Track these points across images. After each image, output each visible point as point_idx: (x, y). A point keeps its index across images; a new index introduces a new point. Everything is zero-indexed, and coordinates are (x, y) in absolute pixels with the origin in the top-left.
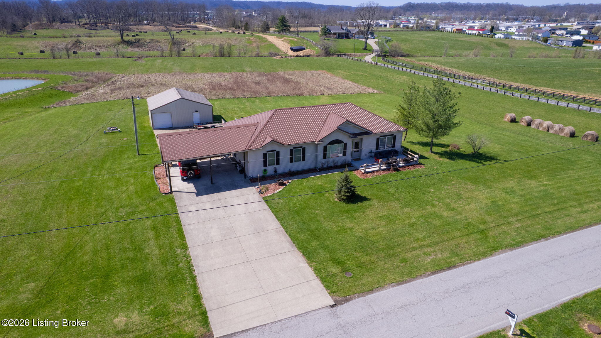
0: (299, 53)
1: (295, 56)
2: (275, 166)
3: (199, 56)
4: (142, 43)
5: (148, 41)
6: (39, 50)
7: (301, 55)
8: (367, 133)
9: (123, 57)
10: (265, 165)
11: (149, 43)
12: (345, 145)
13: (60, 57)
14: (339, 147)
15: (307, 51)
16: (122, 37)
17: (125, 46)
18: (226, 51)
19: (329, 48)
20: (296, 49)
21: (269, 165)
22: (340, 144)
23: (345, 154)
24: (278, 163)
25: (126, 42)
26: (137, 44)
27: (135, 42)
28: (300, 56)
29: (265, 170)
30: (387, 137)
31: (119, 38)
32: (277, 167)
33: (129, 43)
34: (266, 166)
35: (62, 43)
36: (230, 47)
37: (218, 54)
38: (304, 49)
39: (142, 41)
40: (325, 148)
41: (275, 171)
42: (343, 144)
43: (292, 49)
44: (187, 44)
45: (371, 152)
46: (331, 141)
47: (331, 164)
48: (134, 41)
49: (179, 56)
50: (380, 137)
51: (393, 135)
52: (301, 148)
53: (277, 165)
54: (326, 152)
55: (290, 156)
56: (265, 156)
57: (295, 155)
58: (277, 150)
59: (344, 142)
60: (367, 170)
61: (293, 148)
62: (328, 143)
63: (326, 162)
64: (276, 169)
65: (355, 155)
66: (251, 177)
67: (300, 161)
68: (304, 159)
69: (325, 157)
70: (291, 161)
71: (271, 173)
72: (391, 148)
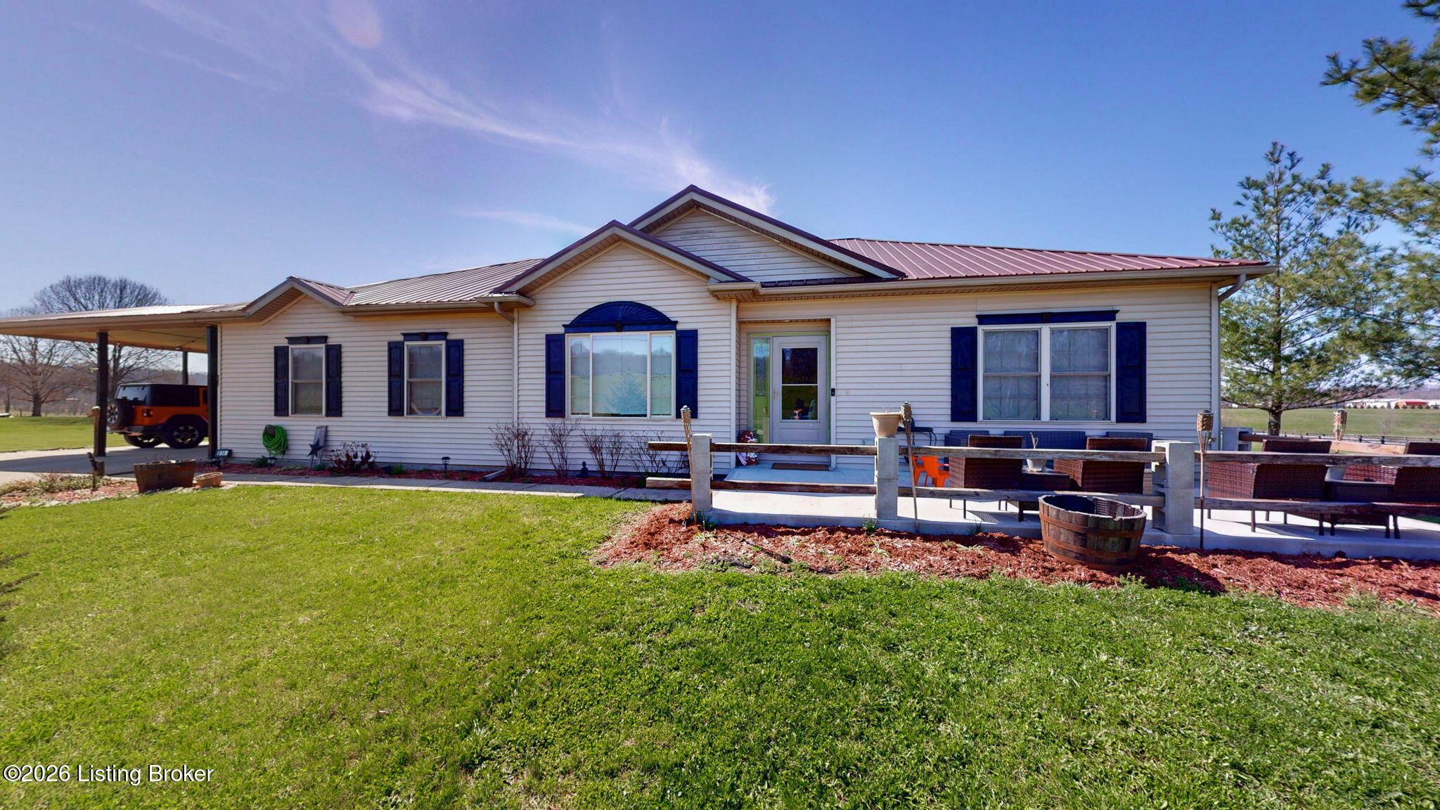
2: (322, 420)
8: (859, 279)
10: (280, 405)
12: (687, 343)
21: (298, 409)
22: (649, 334)
24: (335, 408)
29: (275, 432)
30: (1046, 330)
32: (332, 422)
34: (286, 413)
40: (554, 345)
41: (322, 444)
42: (672, 334)
46: (591, 309)
47: (580, 456)
50: (980, 323)
51: (1109, 315)
52: (443, 343)
53: (327, 415)
54: (562, 372)
55: (391, 375)
56: (280, 363)
57: (410, 376)
58: (331, 342)
59: (679, 327)
60: (725, 501)
61: (401, 338)
62: (573, 318)
63: (559, 439)
64: (326, 436)
65: (797, 432)
66: (220, 454)
67: (440, 413)
68: (456, 407)
69: (555, 406)
70: (395, 409)
71: (301, 449)
72: (1105, 418)
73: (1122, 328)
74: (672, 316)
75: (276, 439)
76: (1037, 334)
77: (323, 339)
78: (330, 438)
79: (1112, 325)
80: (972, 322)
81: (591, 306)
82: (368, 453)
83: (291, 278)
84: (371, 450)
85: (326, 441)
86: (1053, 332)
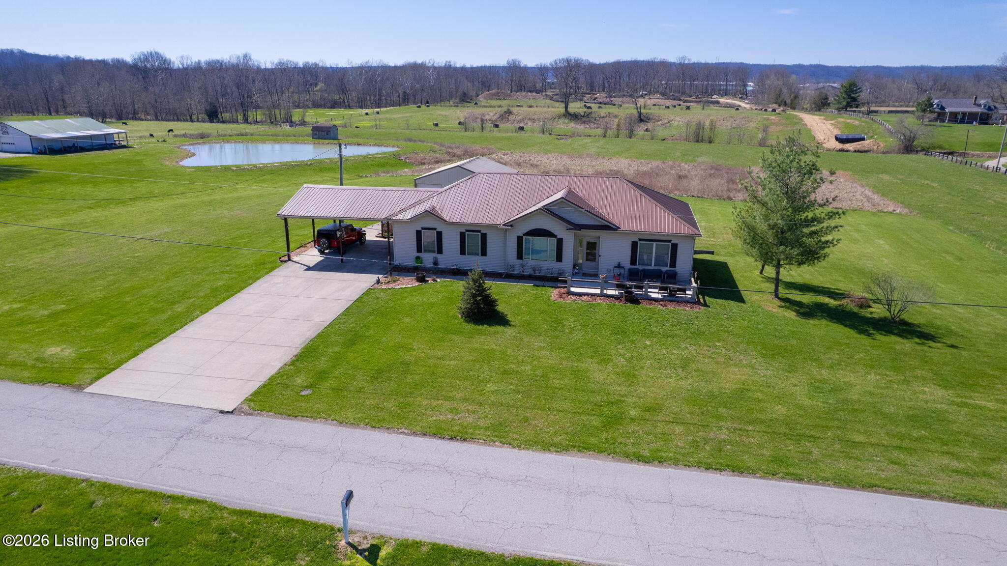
0: (850, 146)
1: (837, 151)
2: (435, 255)
3: (664, 140)
4: (592, 118)
5: (602, 115)
6: (458, 121)
7: (851, 149)
8: (608, 227)
9: (550, 134)
10: (419, 250)
11: (603, 117)
12: (560, 242)
13: (473, 130)
14: (548, 244)
15: (867, 144)
16: (566, 107)
17: (567, 121)
18: (707, 134)
19: (914, 138)
20: (845, 139)
21: (425, 251)
22: (548, 238)
23: (559, 258)
24: (440, 251)
25: (570, 114)
26: (584, 119)
27: (584, 116)
28: (848, 151)
29: (418, 258)
30: (655, 244)
31: (563, 110)
32: (439, 256)
33: (575, 117)
34: (421, 252)
35: (491, 114)
36: (713, 126)
37: (692, 138)
38: (863, 139)
39: (593, 115)
40: (520, 239)
41: (435, 263)
42: (556, 239)
43: (837, 139)
44: (659, 123)
45: (619, 266)
46: (531, 230)
47: (528, 272)
48: (583, 114)
49: (630, 137)
50: (639, 241)
51: (670, 241)
52: (479, 234)
53: (438, 253)
54: (522, 247)
55: (461, 242)
56: (418, 236)
57: (468, 243)
58: (438, 230)
59: (558, 237)
60: (573, 289)
61: (464, 232)
62: (526, 232)
63: (522, 266)
65: (588, 267)
66: (396, 264)
67: (479, 255)
68: (484, 253)
69: (520, 256)
70: (463, 252)
71: (428, 264)
72: (667, 266)
74: (555, 234)
75: (420, 261)
76: (653, 244)
77: (435, 229)
78: (439, 261)
79: (670, 244)
80: (637, 240)
85: (437, 261)
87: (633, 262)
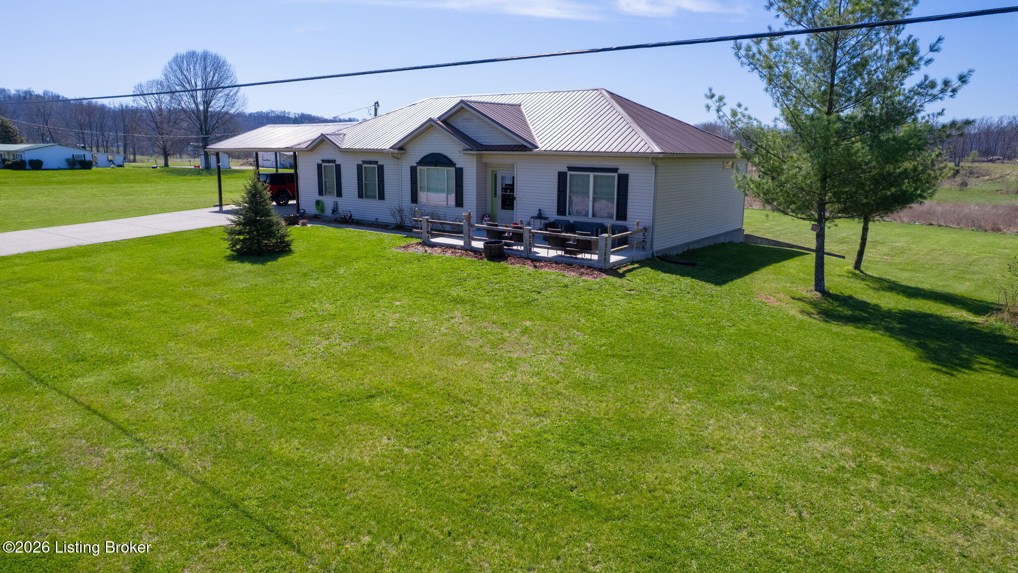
8: (523, 148)
10: (320, 191)
12: (459, 173)
21: (326, 193)
22: (446, 168)
23: (459, 202)
24: (339, 194)
30: (592, 175)
32: (338, 199)
34: (323, 195)
40: (413, 170)
41: (334, 210)
42: (453, 169)
45: (540, 216)
46: (426, 157)
50: (568, 170)
51: (615, 170)
52: (376, 166)
53: (337, 196)
54: (416, 183)
55: (358, 179)
56: (320, 171)
57: (365, 181)
58: (337, 163)
59: (457, 166)
61: (361, 163)
62: (419, 159)
64: (337, 206)
65: (504, 219)
66: (301, 211)
67: (376, 198)
68: (382, 197)
70: (360, 196)
71: (328, 212)
72: (612, 218)
73: (620, 176)
74: (455, 161)
75: (320, 206)
76: (589, 176)
77: (334, 161)
78: (339, 207)
79: (616, 175)
80: (565, 170)
81: (426, 154)
82: (351, 215)
83: (322, 134)
84: (352, 213)
85: (337, 208)
86: (595, 176)
87: (561, 210)
